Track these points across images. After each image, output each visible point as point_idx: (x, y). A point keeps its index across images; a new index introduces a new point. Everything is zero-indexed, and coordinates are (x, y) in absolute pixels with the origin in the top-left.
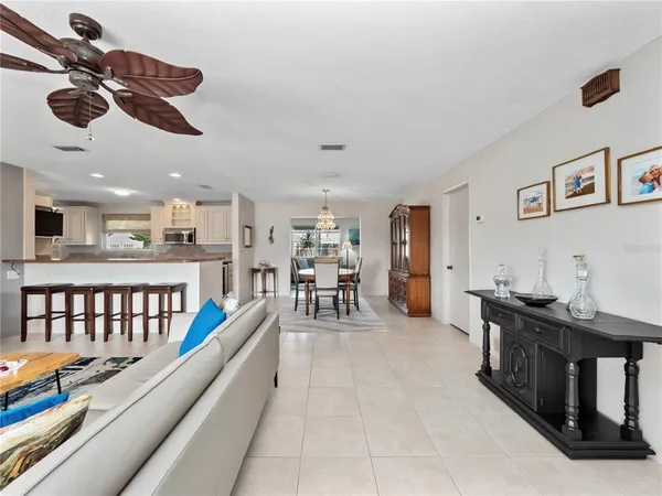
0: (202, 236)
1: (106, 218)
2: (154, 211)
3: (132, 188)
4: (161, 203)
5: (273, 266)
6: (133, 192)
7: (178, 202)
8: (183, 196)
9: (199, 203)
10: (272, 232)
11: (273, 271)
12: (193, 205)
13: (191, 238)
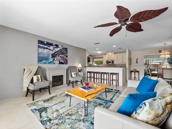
0: (116, 62)
1: (94, 58)
2: (104, 56)
3: (101, 51)
4: (105, 54)
5: (137, 70)
6: (101, 52)
7: (110, 53)
8: (111, 52)
9: (115, 53)
10: (137, 60)
11: (138, 72)
12: (113, 54)
13: (113, 62)
